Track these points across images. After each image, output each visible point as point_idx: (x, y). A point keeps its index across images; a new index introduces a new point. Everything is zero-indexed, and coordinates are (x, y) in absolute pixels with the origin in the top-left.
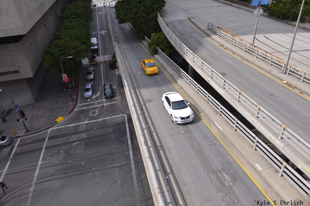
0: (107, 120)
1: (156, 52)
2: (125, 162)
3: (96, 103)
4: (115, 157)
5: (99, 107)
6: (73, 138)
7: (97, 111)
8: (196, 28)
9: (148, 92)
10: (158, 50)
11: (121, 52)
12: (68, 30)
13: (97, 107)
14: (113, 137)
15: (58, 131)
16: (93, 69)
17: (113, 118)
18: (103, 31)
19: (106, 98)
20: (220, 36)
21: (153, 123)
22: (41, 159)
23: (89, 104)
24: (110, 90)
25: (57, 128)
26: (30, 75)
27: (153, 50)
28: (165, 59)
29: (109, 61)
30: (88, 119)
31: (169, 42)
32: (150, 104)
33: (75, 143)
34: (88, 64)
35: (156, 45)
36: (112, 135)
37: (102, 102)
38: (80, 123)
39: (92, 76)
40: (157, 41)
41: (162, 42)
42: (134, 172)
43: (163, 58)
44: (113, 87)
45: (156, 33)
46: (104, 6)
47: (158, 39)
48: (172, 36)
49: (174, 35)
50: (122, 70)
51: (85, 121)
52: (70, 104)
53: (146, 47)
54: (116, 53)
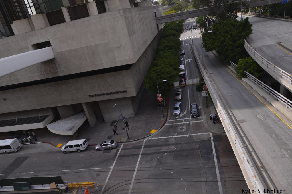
0: (194, 136)
1: (244, 76)
2: (211, 178)
3: (183, 121)
4: (202, 172)
5: (186, 124)
6: (164, 149)
7: (184, 127)
9: (240, 112)
10: (246, 73)
11: (208, 76)
12: (163, 59)
13: (184, 124)
14: (200, 153)
15: (152, 142)
16: (181, 91)
17: (199, 135)
18: (189, 59)
19: (192, 117)
21: (250, 143)
22: (138, 163)
23: (177, 120)
24: (196, 109)
25: (150, 139)
27: (241, 74)
29: (197, 84)
30: (176, 134)
31: (258, 66)
32: (244, 124)
33: (166, 154)
34: (178, 87)
35: (244, 69)
36: (199, 151)
37: (189, 120)
38: (170, 137)
39: (180, 97)
40: (245, 66)
41: (251, 66)
42: (221, 189)
43: (252, 81)
44: (198, 107)
45: (244, 58)
46: (190, 39)
47: (246, 63)
48: (262, 60)
49: (266, 58)
50: (213, 92)
51: (174, 136)
52: (161, 119)
53: (232, 71)
54: (204, 77)
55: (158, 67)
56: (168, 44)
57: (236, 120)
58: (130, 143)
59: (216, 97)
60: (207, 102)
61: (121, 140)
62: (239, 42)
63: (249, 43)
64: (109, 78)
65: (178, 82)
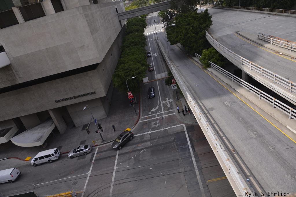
0: (168, 130)
1: (209, 66)
2: (189, 167)
3: (156, 116)
4: (180, 163)
5: (159, 119)
6: (141, 146)
7: (158, 122)
8: (245, 40)
9: (209, 101)
10: (211, 63)
11: (175, 69)
12: (129, 56)
13: (157, 119)
14: (175, 145)
17: (173, 128)
18: (155, 54)
20: (272, 44)
21: (221, 129)
22: (116, 164)
23: (150, 116)
26: (104, 95)
27: (206, 64)
28: (219, 71)
29: (166, 78)
30: (151, 130)
31: (221, 55)
32: (213, 111)
33: (143, 151)
34: (148, 82)
35: (208, 59)
36: (174, 143)
37: (162, 115)
38: (144, 133)
40: (209, 56)
41: (214, 56)
42: (199, 177)
43: (216, 70)
45: (207, 49)
46: (154, 33)
47: (209, 54)
48: (224, 50)
49: (227, 48)
50: (182, 84)
51: (149, 131)
52: (134, 117)
53: (197, 62)
54: (171, 70)
55: (125, 65)
56: (133, 40)
57: (206, 108)
58: (105, 145)
59: (185, 89)
60: (177, 95)
61: (95, 143)
62: (202, 33)
63: (210, 34)
64: (75, 80)
65: (147, 77)
